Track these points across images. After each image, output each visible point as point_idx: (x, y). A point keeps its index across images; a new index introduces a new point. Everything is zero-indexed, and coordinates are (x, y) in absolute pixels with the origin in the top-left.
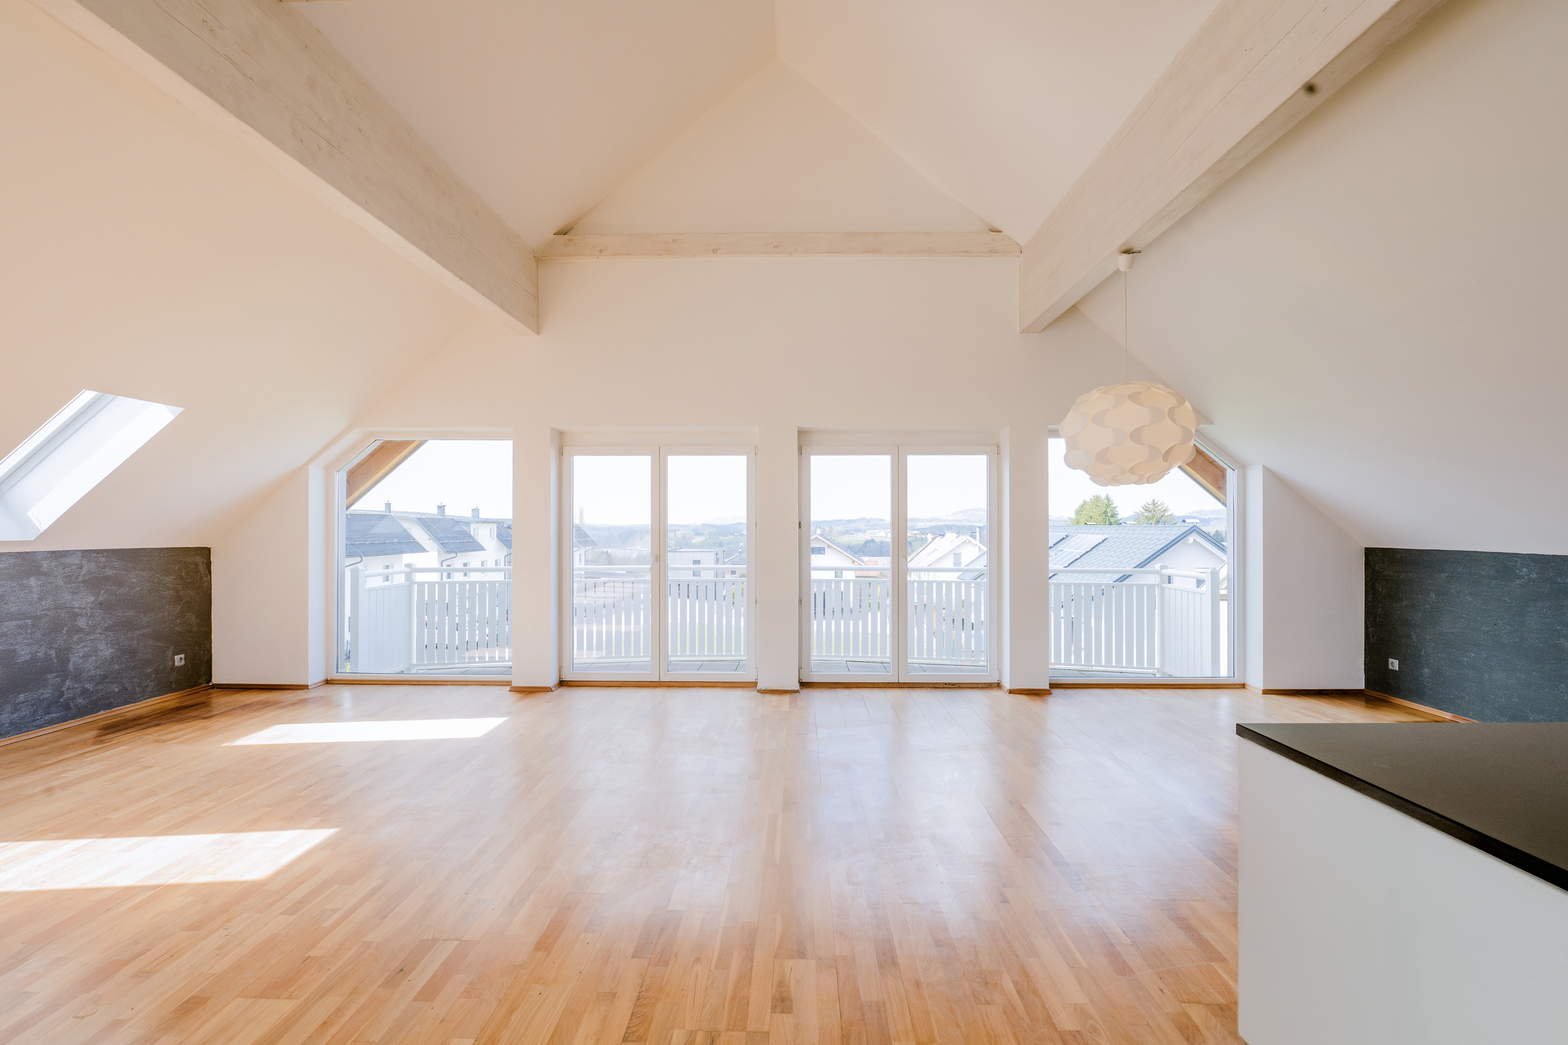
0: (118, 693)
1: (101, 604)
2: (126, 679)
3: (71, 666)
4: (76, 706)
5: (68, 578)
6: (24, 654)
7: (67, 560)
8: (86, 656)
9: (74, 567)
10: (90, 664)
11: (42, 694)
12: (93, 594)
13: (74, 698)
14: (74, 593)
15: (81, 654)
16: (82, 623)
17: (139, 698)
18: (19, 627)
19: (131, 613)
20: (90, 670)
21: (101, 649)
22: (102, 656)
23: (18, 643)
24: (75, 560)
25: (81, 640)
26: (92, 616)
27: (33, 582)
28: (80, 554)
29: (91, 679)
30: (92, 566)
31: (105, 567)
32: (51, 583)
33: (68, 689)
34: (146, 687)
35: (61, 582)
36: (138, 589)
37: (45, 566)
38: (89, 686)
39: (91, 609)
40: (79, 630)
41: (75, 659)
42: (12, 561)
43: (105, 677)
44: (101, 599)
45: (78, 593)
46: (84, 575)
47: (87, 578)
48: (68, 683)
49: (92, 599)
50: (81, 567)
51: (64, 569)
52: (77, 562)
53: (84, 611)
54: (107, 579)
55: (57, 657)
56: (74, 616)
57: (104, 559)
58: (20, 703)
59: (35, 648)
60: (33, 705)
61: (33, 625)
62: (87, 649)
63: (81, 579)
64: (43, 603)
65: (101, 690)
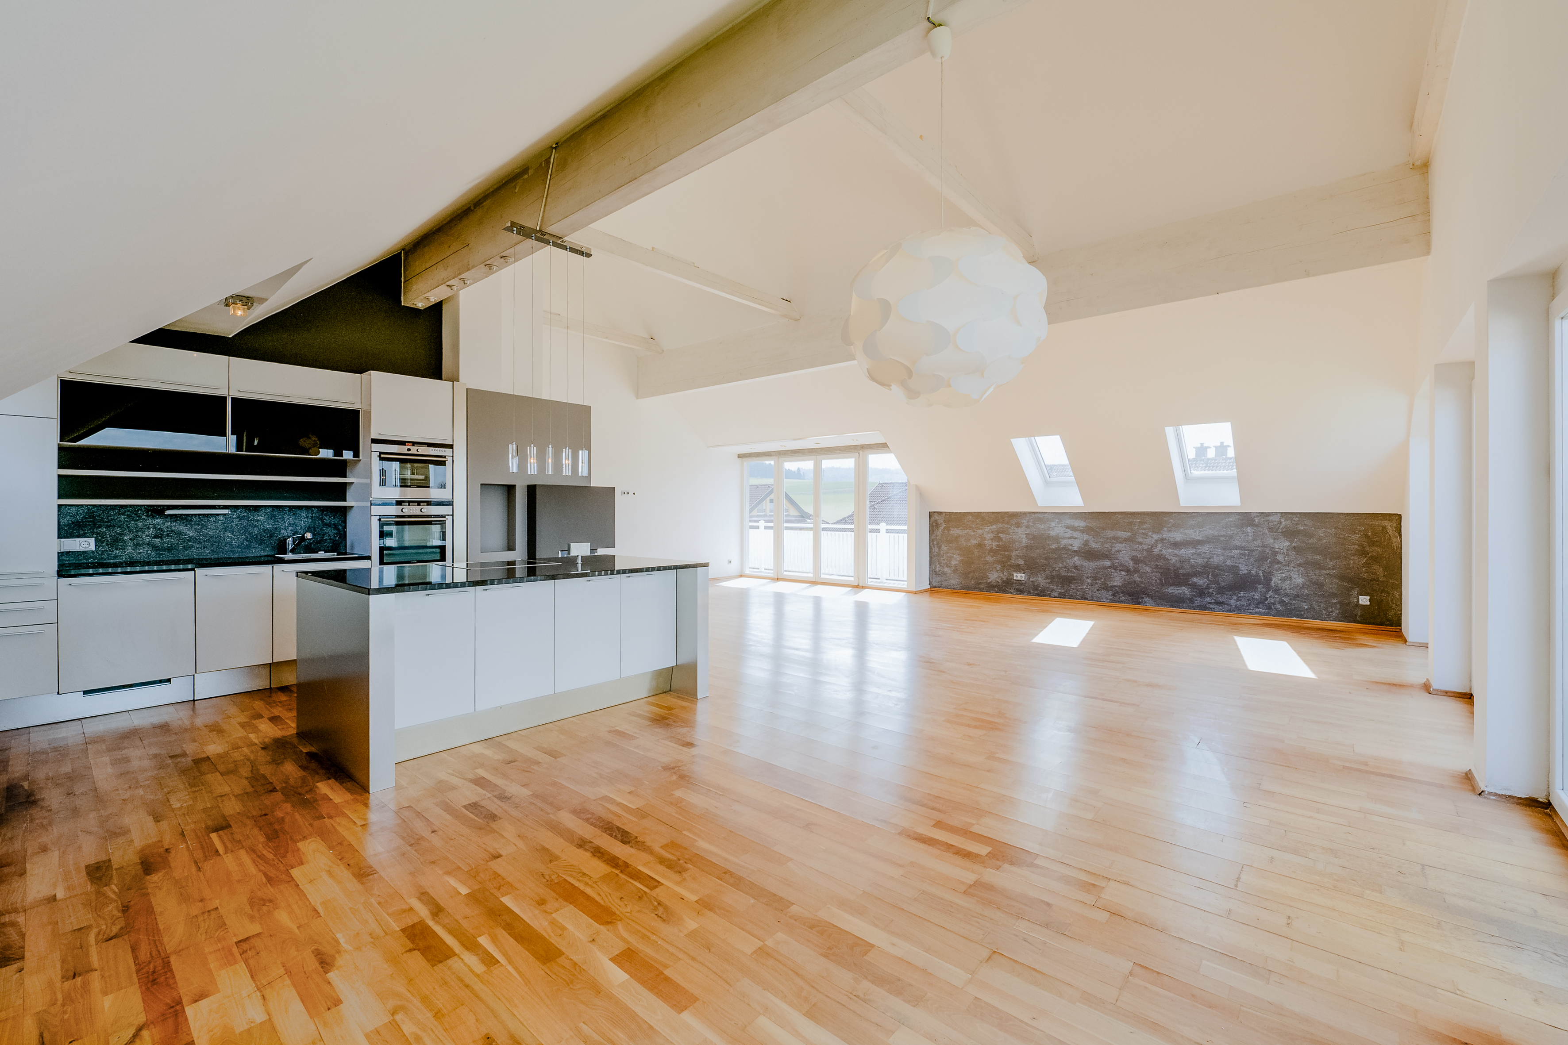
0: (1307, 609)
1: (1294, 547)
2: (1315, 602)
3: (1272, 583)
4: (1276, 609)
5: (1271, 529)
6: (1244, 570)
7: (1271, 518)
8: (1283, 580)
9: (1275, 523)
10: (1286, 585)
11: (1254, 595)
12: (1289, 541)
13: (1274, 604)
14: (1275, 539)
15: (1279, 578)
16: (1280, 558)
17: (1325, 618)
18: (1241, 554)
19: (1318, 557)
20: (1286, 589)
21: (1294, 577)
22: (1294, 582)
23: (1240, 563)
24: (1276, 518)
25: (1279, 569)
26: (1287, 555)
27: (1249, 529)
28: (1279, 515)
29: (1287, 595)
30: (1288, 522)
31: (1297, 524)
32: (1260, 531)
33: (1271, 597)
34: (1332, 612)
35: (1266, 531)
36: (1325, 541)
37: (1257, 521)
38: (1285, 599)
39: (1287, 550)
40: (1279, 563)
41: (1275, 580)
42: (1238, 517)
43: (1297, 596)
44: (1294, 544)
45: (1278, 539)
46: (1283, 528)
47: (1284, 530)
48: (1270, 593)
49: (1288, 544)
50: (1280, 523)
51: (1268, 524)
52: (1278, 519)
53: (1282, 551)
54: (1299, 532)
55: (1264, 576)
56: (1275, 553)
57: (1297, 519)
58: (1240, 597)
59: (1250, 567)
60: (1248, 600)
61: (1249, 555)
62: (1284, 575)
63: (1280, 530)
64: (1255, 542)
65: (1294, 604)
